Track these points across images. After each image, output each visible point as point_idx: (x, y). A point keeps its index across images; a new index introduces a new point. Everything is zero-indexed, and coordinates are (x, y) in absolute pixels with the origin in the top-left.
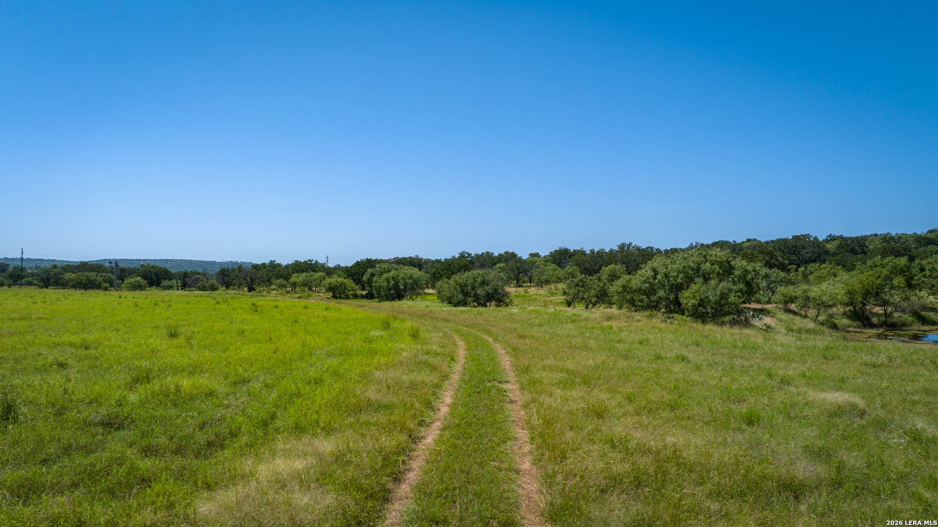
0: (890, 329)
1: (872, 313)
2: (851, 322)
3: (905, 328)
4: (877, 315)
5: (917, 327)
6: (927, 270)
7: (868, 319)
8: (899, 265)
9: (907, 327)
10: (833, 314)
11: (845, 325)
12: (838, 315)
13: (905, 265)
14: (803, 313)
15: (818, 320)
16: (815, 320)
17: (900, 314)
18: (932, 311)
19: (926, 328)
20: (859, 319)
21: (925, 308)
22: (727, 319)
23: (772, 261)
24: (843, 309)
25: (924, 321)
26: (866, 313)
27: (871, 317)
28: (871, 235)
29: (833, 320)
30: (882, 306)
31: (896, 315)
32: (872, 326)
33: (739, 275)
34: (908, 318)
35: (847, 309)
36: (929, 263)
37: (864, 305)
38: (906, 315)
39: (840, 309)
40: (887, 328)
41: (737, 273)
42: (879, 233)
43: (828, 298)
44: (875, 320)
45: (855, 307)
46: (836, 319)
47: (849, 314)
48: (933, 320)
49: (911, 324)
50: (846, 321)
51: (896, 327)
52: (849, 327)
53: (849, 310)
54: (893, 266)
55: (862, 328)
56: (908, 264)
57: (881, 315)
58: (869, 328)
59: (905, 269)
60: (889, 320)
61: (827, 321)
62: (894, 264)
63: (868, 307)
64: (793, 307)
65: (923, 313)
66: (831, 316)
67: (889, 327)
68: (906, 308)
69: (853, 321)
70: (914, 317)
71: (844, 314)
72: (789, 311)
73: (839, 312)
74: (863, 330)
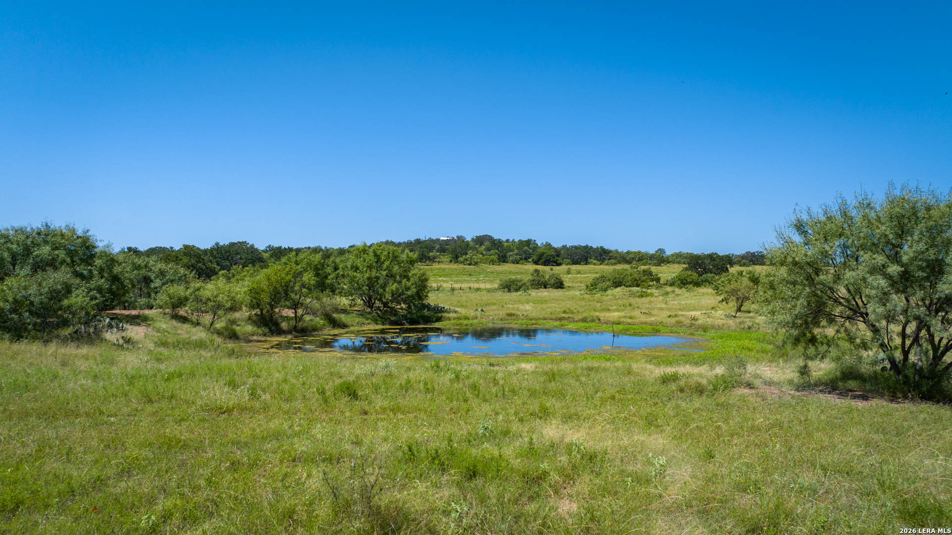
0: (300, 335)
1: (282, 317)
2: (256, 328)
3: (316, 333)
4: (287, 319)
5: (329, 332)
6: (341, 268)
7: (277, 324)
8: (314, 261)
9: (318, 332)
10: (235, 319)
11: (248, 333)
12: (242, 320)
13: (319, 262)
14: (194, 318)
15: (215, 328)
16: (210, 328)
17: (311, 317)
18: (343, 313)
19: (336, 331)
20: (266, 325)
21: (337, 310)
22: (67, 332)
23: (199, 265)
24: (249, 313)
25: (335, 324)
26: (274, 317)
27: (280, 321)
28: (305, 248)
29: (234, 327)
30: (291, 308)
31: (307, 318)
32: (280, 332)
33: (101, 266)
34: (319, 321)
35: (253, 313)
36: (342, 261)
37: (272, 307)
38: (318, 318)
39: (244, 313)
40: (297, 334)
41: (98, 262)
42: (312, 246)
43: (226, 298)
44: (284, 325)
45: (262, 310)
46: (238, 325)
47: (254, 318)
48: (344, 323)
49: (322, 328)
50: (249, 328)
51: (306, 332)
52: (253, 335)
53: (255, 314)
54: (308, 263)
55: (269, 336)
56: (322, 261)
57: (292, 318)
58: (277, 334)
59: (319, 266)
60: (300, 325)
61: (226, 328)
62: (308, 261)
63: (277, 310)
64: (182, 312)
65: (335, 315)
66: (233, 322)
67: (299, 333)
68: (318, 310)
69: (258, 327)
70: (325, 319)
71: (250, 318)
72: (176, 317)
73: (244, 317)
74: (268, 339)
